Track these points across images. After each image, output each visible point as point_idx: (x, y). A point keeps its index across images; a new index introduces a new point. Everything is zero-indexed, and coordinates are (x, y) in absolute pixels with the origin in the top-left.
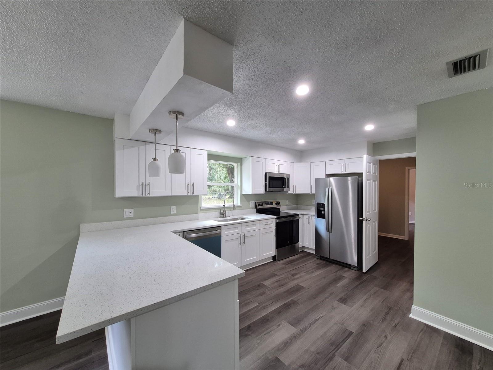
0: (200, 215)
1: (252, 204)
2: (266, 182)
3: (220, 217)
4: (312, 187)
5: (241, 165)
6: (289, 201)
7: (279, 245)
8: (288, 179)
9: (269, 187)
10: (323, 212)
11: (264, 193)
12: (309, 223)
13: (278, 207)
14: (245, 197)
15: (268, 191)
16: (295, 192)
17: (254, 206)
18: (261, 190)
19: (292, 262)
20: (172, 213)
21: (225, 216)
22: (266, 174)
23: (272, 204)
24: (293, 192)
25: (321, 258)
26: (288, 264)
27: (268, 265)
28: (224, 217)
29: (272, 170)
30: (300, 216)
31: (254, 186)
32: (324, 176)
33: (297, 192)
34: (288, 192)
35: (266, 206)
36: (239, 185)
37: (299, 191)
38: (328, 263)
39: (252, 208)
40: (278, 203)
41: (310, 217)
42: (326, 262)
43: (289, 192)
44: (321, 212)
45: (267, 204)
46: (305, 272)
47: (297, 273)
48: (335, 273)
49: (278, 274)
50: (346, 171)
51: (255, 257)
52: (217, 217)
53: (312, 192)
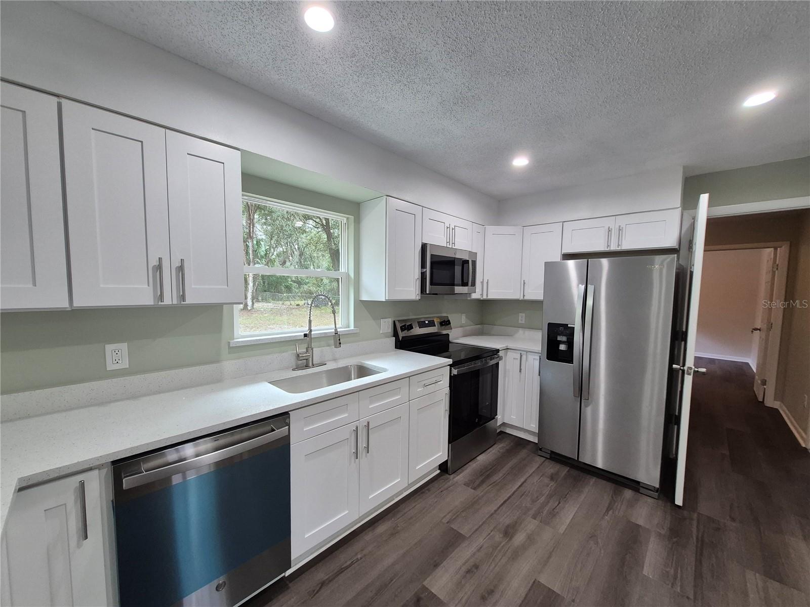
1: (386, 326)
2: (424, 270)
3: (298, 368)
4: (524, 283)
5: (358, 221)
6: (466, 317)
7: (455, 434)
8: (474, 263)
9: (432, 283)
10: (562, 347)
11: (418, 298)
12: (520, 369)
13: (445, 332)
14: (368, 308)
15: (427, 292)
16: (485, 297)
17: (390, 330)
18: (411, 291)
19: (488, 477)
21: (311, 364)
22: (424, 247)
23: (431, 324)
24: (482, 295)
25: (553, 456)
26: (483, 482)
27: (429, 490)
28: (307, 366)
29: (438, 239)
30: (501, 354)
31: (392, 279)
32: (557, 258)
33: (491, 297)
34: (470, 296)
35: (418, 331)
36: (352, 275)
37: (494, 293)
38: (574, 472)
39: (385, 335)
40: (446, 323)
41: (524, 357)
42: (569, 468)
43: (474, 296)
44: (559, 346)
45: (422, 325)
46: (534, 517)
47: (516, 522)
48: (610, 512)
49: (465, 530)
50: (619, 245)
51: (399, 480)
52: (287, 368)
53: (524, 296)
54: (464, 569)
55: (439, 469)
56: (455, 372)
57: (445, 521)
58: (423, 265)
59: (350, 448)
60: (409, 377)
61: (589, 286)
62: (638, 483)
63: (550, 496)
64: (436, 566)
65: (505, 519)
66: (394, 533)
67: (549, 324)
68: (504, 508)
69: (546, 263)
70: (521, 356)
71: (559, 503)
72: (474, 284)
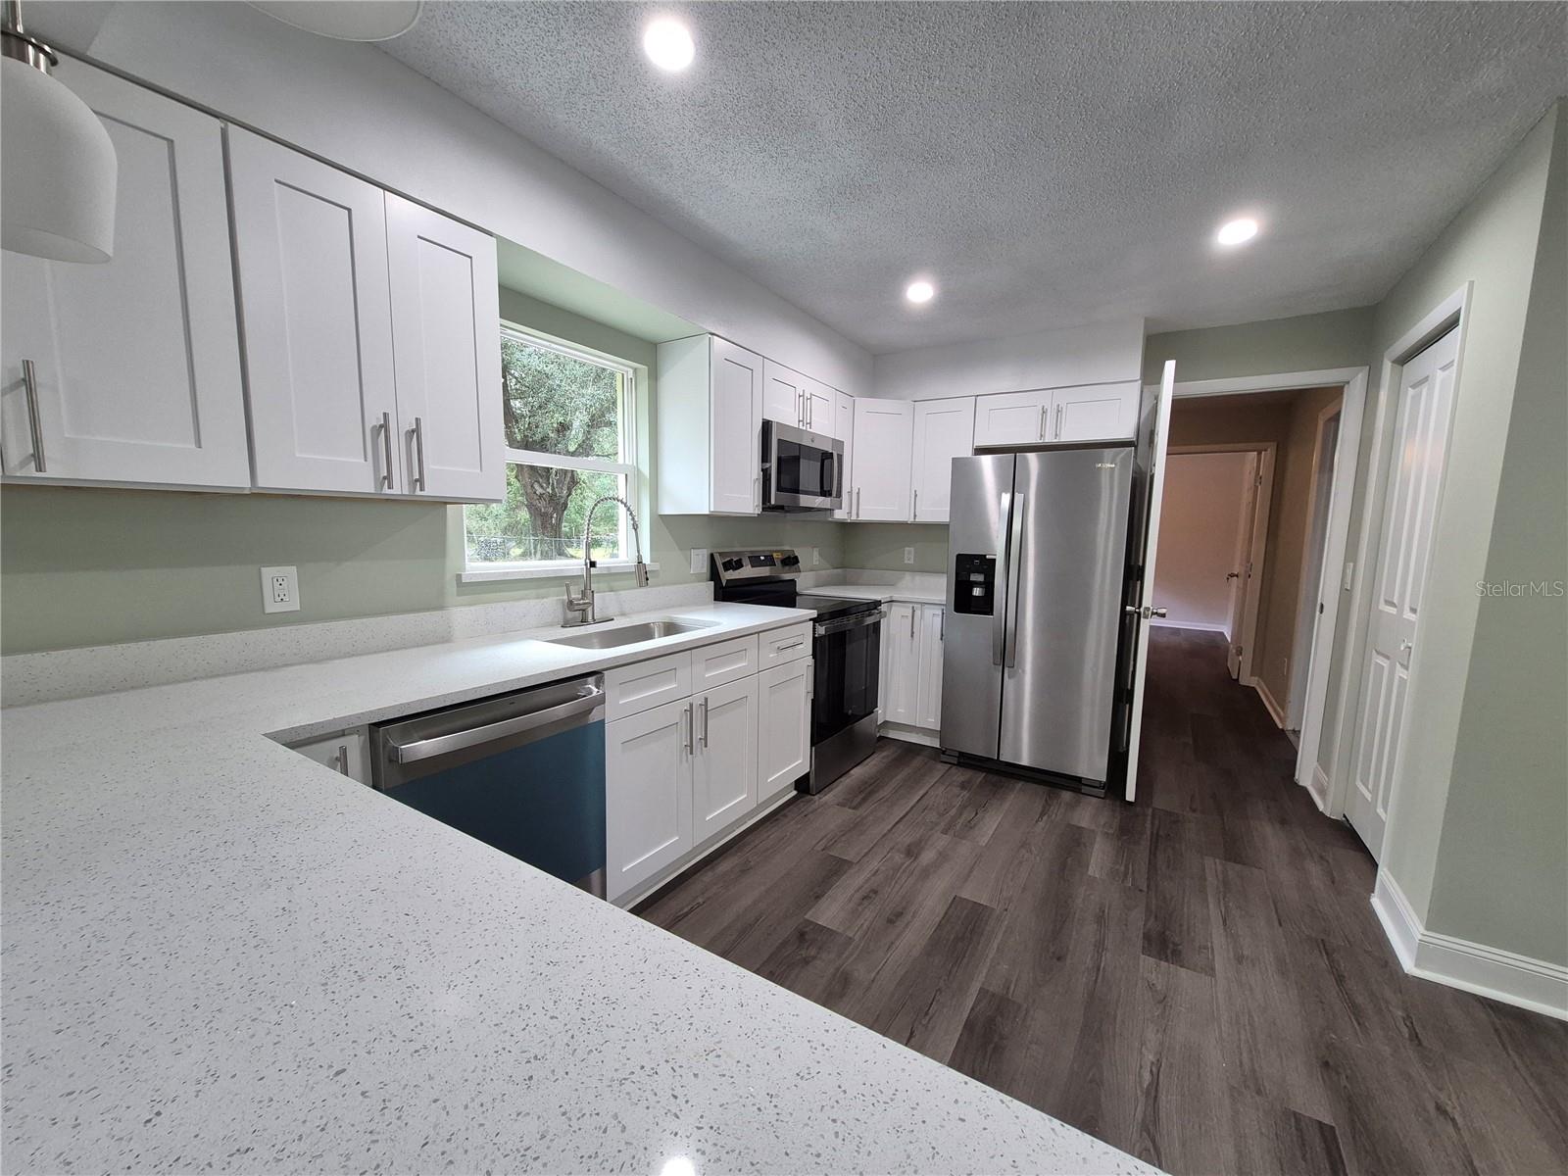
0: (462, 615)
1: (699, 562)
2: (768, 465)
3: (566, 624)
4: (916, 496)
5: (654, 376)
6: (820, 554)
7: (821, 732)
8: (840, 457)
9: (779, 489)
10: (977, 592)
11: (758, 511)
12: (913, 633)
13: (787, 576)
14: (674, 528)
15: (773, 502)
16: (854, 518)
17: (704, 568)
18: (747, 502)
19: (871, 793)
20: (271, 607)
21: (590, 618)
22: (767, 426)
23: (769, 560)
24: (850, 513)
25: (962, 761)
26: (864, 800)
27: (785, 816)
28: (584, 621)
29: (786, 415)
30: (883, 608)
31: (721, 478)
32: (968, 453)
33: (864, 517)
34: (832, 515)
35: (747, 572)
36: (645, 469)
37: (869, 512)
38: (995, 778)
39: (698, 578)
40: (791, 561)
41: (918, 613)
42: (984, 774)
43: (839, 515)
44: (971, 591)
45: (755, 561)
46: (945, 832)
47: (920, 841)
48: (1045, 818)
49: (850, 855)
50: (1056, 435)
51: (745, 796)
52: (551, 625)
53: (915, 516)
54: (859, 895)
55: (795, 789)
56: (821, 630)
57: (819, 848)
58: (765, 457)
59: (678, 739)
60: (758, 633)
61: (1016, 494)
62: (1079, 780)
63: (963, 807)
64: (818, 897)
65: (905, 837)
66: (745, 870)
67: (959, 557)
68: (901, 826)
69: (953, 459)
70: (914, 611)
71: (977, 814)
72: (839, 495)
